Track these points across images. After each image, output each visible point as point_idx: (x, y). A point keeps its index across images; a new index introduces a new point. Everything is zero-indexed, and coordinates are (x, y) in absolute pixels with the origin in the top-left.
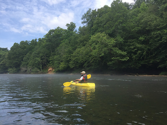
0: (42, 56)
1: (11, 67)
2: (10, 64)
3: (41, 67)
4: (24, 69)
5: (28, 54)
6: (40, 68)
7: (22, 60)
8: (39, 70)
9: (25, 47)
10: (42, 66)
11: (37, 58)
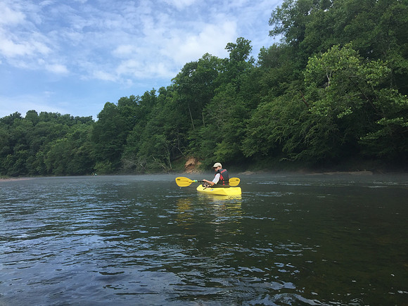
0: (169, 131)
1: (100, 159)
2: (97, 153)
3: (168, 158)
4: (129, 163)
5: (137, 126)
6: (165, 161)
7: (125, 142)
8: (163, 165)
9: (130, 112)
10: (171, 155)
11: (158, 136)
